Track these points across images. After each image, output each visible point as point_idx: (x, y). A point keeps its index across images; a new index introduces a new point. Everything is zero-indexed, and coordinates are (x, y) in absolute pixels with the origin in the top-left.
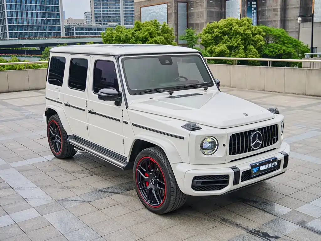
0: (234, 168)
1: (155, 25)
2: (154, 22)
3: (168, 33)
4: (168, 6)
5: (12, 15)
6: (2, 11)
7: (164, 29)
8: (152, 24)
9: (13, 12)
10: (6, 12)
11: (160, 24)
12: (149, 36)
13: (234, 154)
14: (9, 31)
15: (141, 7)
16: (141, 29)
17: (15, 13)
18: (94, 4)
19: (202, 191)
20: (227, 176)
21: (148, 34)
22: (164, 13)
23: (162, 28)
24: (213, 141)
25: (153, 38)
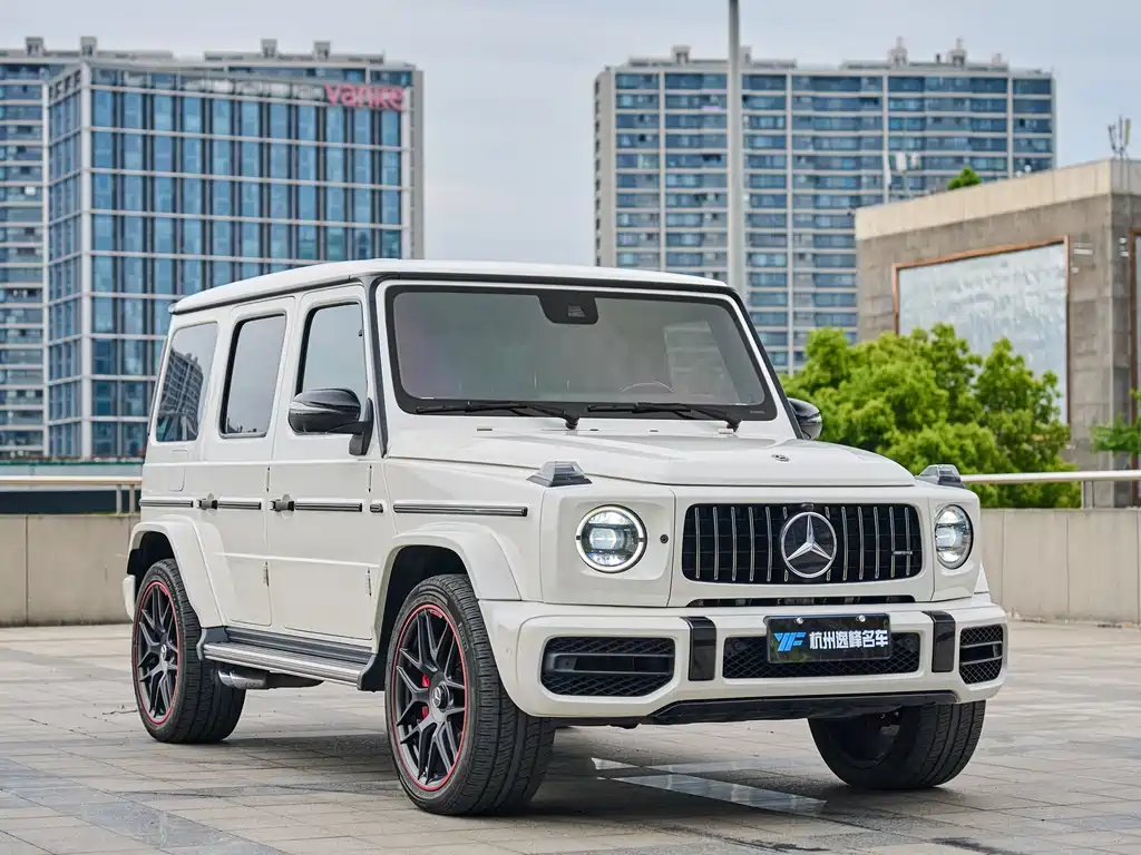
0: (697, 622)
1: (940, 359)
2: (933, 337)
3: (1024, 408)
4: (1071, 257)
5: (119, 323)
6: (63, 299)
7: (999, 383)
8: (924, 354)
9: (128, 306)
10: (86, 304)
11: (974, 352)
12: (892, 419)
13: (706, 577)
14: (93, 414)
15: (898, 270)
16: (848, 377)
17: (140, 307)
18: (619, 254)
19: (579, 694)
20: (666, 645)
21: (888, 409)
22: (1048, 300)
23: (981, 379)
24: (624, 522)
25: (920, 429)
